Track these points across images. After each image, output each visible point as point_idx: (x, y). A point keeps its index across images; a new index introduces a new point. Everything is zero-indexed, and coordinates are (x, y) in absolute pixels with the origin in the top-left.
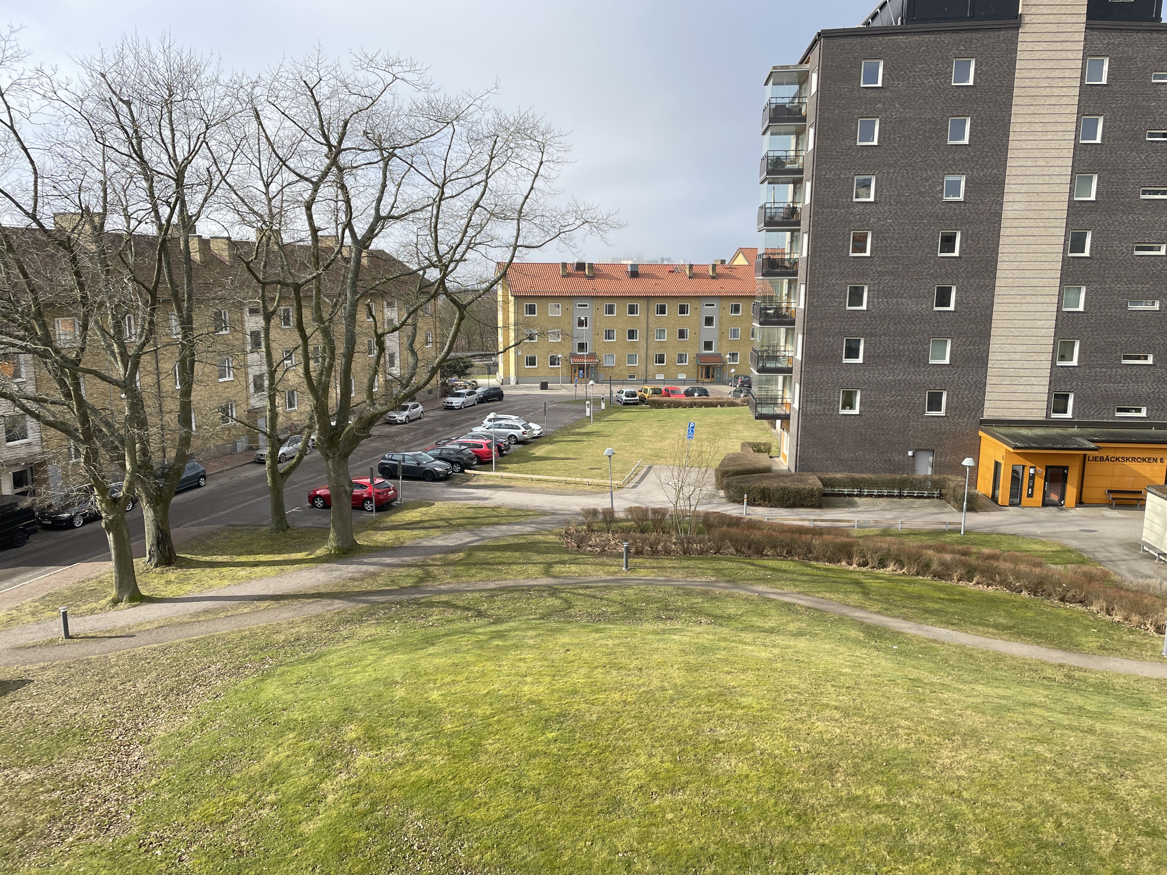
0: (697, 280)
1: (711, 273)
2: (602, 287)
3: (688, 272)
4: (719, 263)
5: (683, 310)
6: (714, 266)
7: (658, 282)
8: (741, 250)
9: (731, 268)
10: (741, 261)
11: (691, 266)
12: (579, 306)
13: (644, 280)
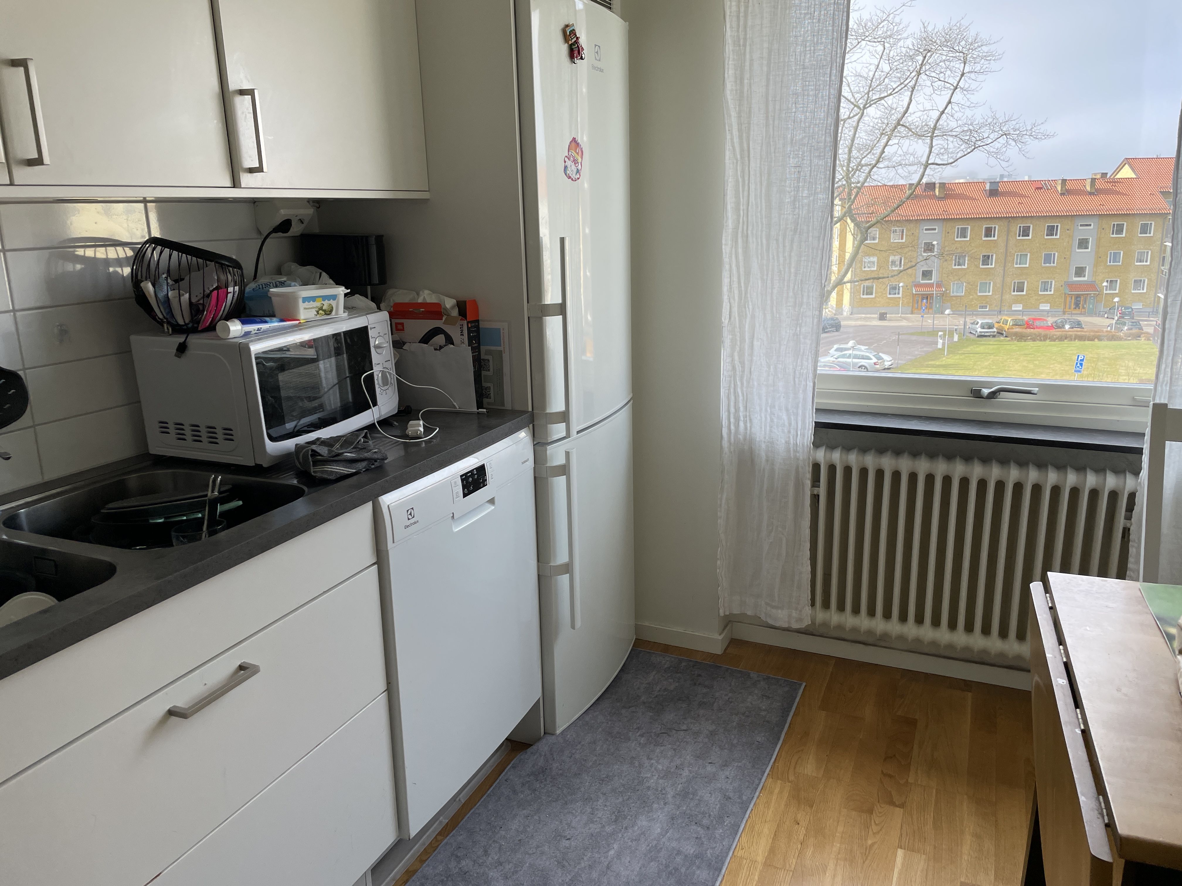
0: (1071, 197)
1: (1088, 188)
2: (954, 208)
3: (1059, 188)
4: (1098, 176)
5: (1051, 231)
6: (1093, 180)
7: (1023, 200)
8: (1128, 161)
9: (1115, 182)
10: (1127, 173)
11: (1064, 181)
12: (926, 230)
13: (1006, 199)
